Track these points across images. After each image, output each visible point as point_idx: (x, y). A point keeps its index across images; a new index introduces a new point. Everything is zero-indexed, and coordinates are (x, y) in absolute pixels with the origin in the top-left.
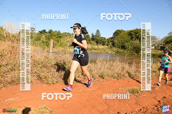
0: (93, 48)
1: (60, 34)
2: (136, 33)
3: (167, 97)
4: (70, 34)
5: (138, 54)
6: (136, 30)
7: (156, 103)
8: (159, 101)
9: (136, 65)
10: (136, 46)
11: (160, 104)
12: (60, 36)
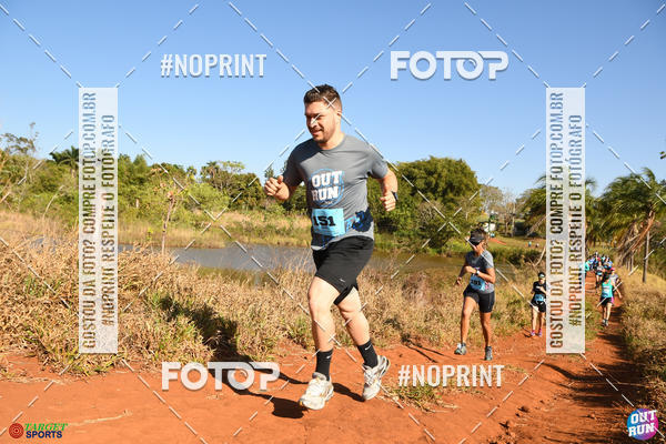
0: (269, 226)
1: (141, 170)
2: (430, 173)
3: (531, 409)
4: (181, 172)
5: (439, 252)
6: (429, 162)
7: (495, 431)
8: (505, 426)
9: (428, 291)
10: (432, 222)
11: (507, 434)
12: (141, 175)
